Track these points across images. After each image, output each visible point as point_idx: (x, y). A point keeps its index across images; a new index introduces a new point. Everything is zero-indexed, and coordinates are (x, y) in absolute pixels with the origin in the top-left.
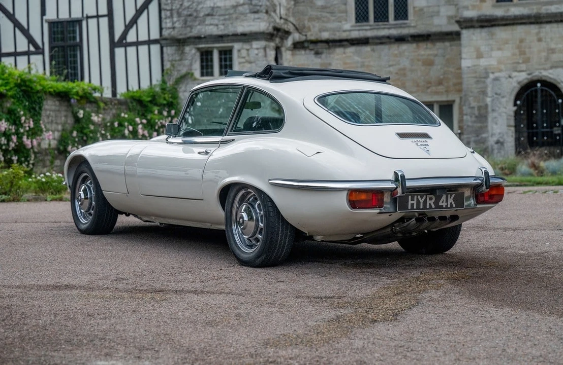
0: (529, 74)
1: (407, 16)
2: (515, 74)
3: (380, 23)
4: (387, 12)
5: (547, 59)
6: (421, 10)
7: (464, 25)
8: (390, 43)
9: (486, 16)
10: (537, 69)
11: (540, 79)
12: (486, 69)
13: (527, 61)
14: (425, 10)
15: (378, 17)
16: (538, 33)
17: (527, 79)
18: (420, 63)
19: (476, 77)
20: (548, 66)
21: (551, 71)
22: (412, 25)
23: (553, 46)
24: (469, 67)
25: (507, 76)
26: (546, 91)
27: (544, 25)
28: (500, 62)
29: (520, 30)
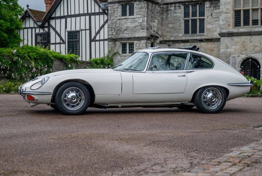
0: (246, 55)
1: (204, 31)
2: (241, 55)
3: (194, 34)
4: (197, 30)
5: (253, 50)
6: (209, 29)
7: (222, 35)
8: (197, 42)
9: (230, 32)
10: (250, 54)
11: (250, 57)
12: (230, 53)
13: (246, 50)
14: (211, 29)
15: (193, 32)
16: (250, 39)
17: (245, 57)
18: (208, 50)
19: (226, 56)
20: (254, 52)
21: (255, 54)
22: (206, 35)
23: (256, 44)
24: (223, 52)
25: (237, 56)
26: (253, 62)
27: (252, 36)
28: (235, 51)
29: (243, 38)
